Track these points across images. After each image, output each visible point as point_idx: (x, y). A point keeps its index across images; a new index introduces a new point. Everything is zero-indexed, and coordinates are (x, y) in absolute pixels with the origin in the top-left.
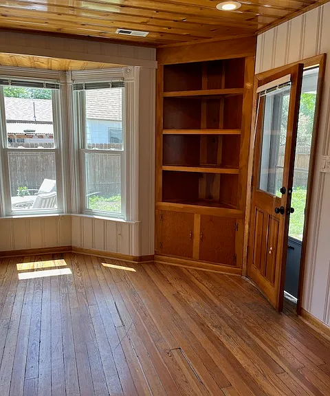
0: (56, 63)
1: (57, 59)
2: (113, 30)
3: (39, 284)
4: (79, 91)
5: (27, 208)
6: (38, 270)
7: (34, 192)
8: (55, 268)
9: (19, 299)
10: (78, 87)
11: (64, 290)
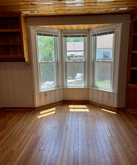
0: (86, 26)
1: (87, 25)
2: (112, 9)
3: (77, 114)
4: (95, 37)
5: (71, 84)
6: (76, 108)
7: (74, 78)
8: (83, 108)
9: (70, 119)
10: (95, 35)
11: (86, 118)
